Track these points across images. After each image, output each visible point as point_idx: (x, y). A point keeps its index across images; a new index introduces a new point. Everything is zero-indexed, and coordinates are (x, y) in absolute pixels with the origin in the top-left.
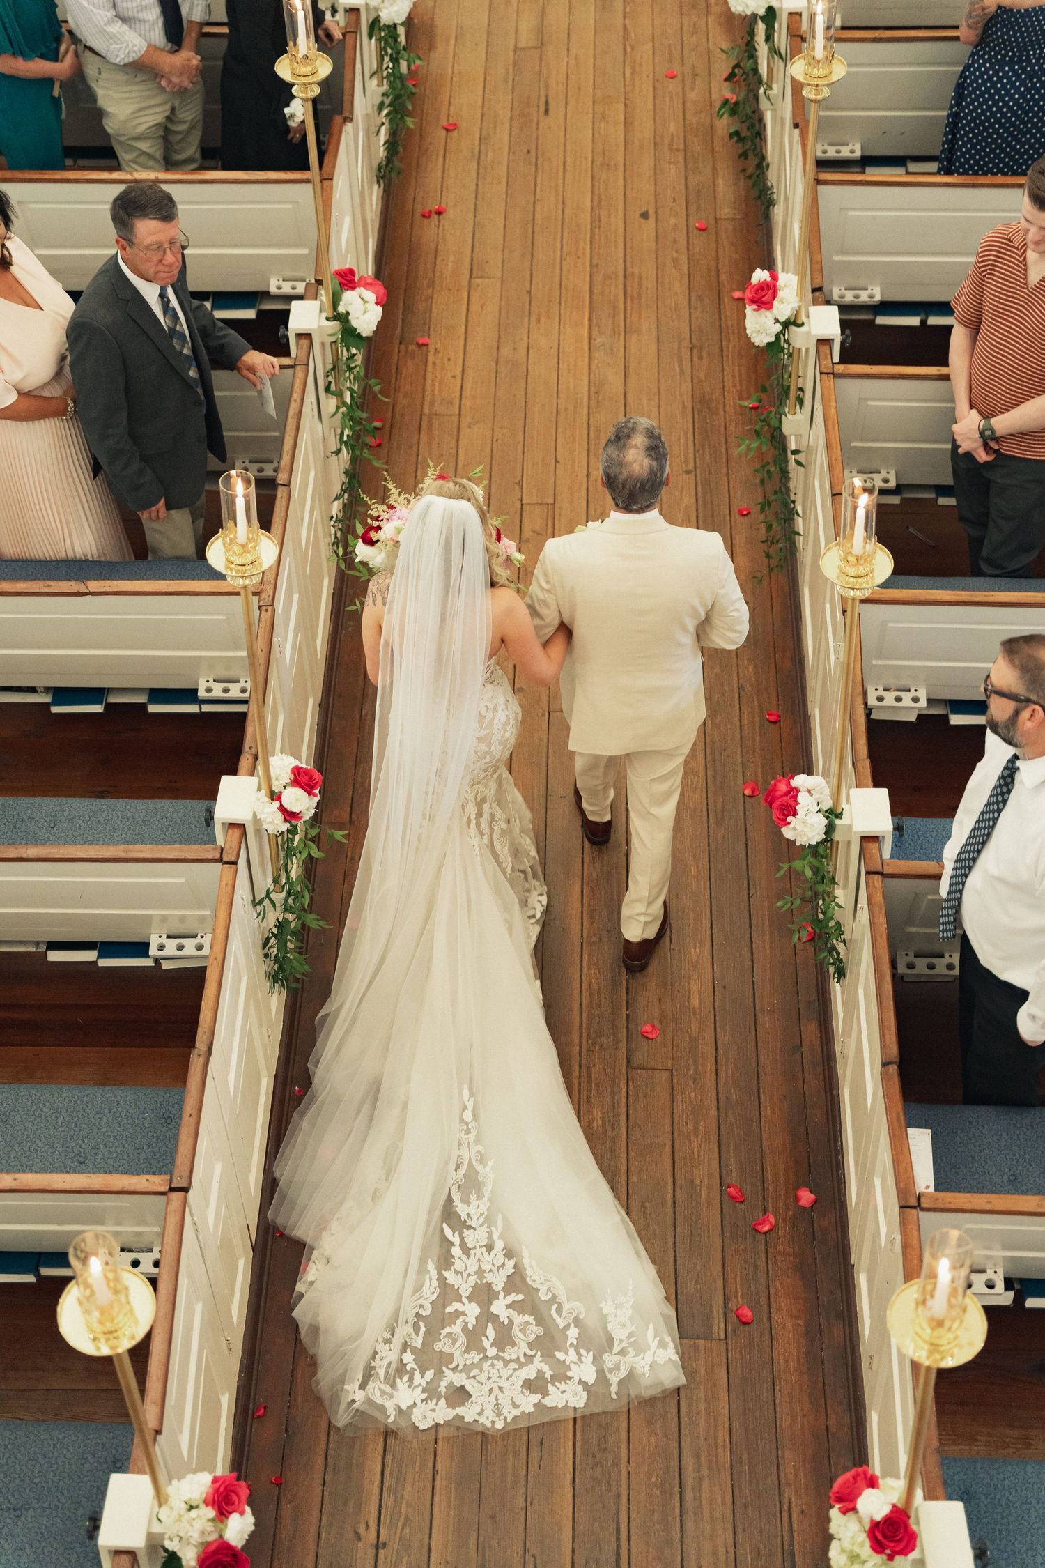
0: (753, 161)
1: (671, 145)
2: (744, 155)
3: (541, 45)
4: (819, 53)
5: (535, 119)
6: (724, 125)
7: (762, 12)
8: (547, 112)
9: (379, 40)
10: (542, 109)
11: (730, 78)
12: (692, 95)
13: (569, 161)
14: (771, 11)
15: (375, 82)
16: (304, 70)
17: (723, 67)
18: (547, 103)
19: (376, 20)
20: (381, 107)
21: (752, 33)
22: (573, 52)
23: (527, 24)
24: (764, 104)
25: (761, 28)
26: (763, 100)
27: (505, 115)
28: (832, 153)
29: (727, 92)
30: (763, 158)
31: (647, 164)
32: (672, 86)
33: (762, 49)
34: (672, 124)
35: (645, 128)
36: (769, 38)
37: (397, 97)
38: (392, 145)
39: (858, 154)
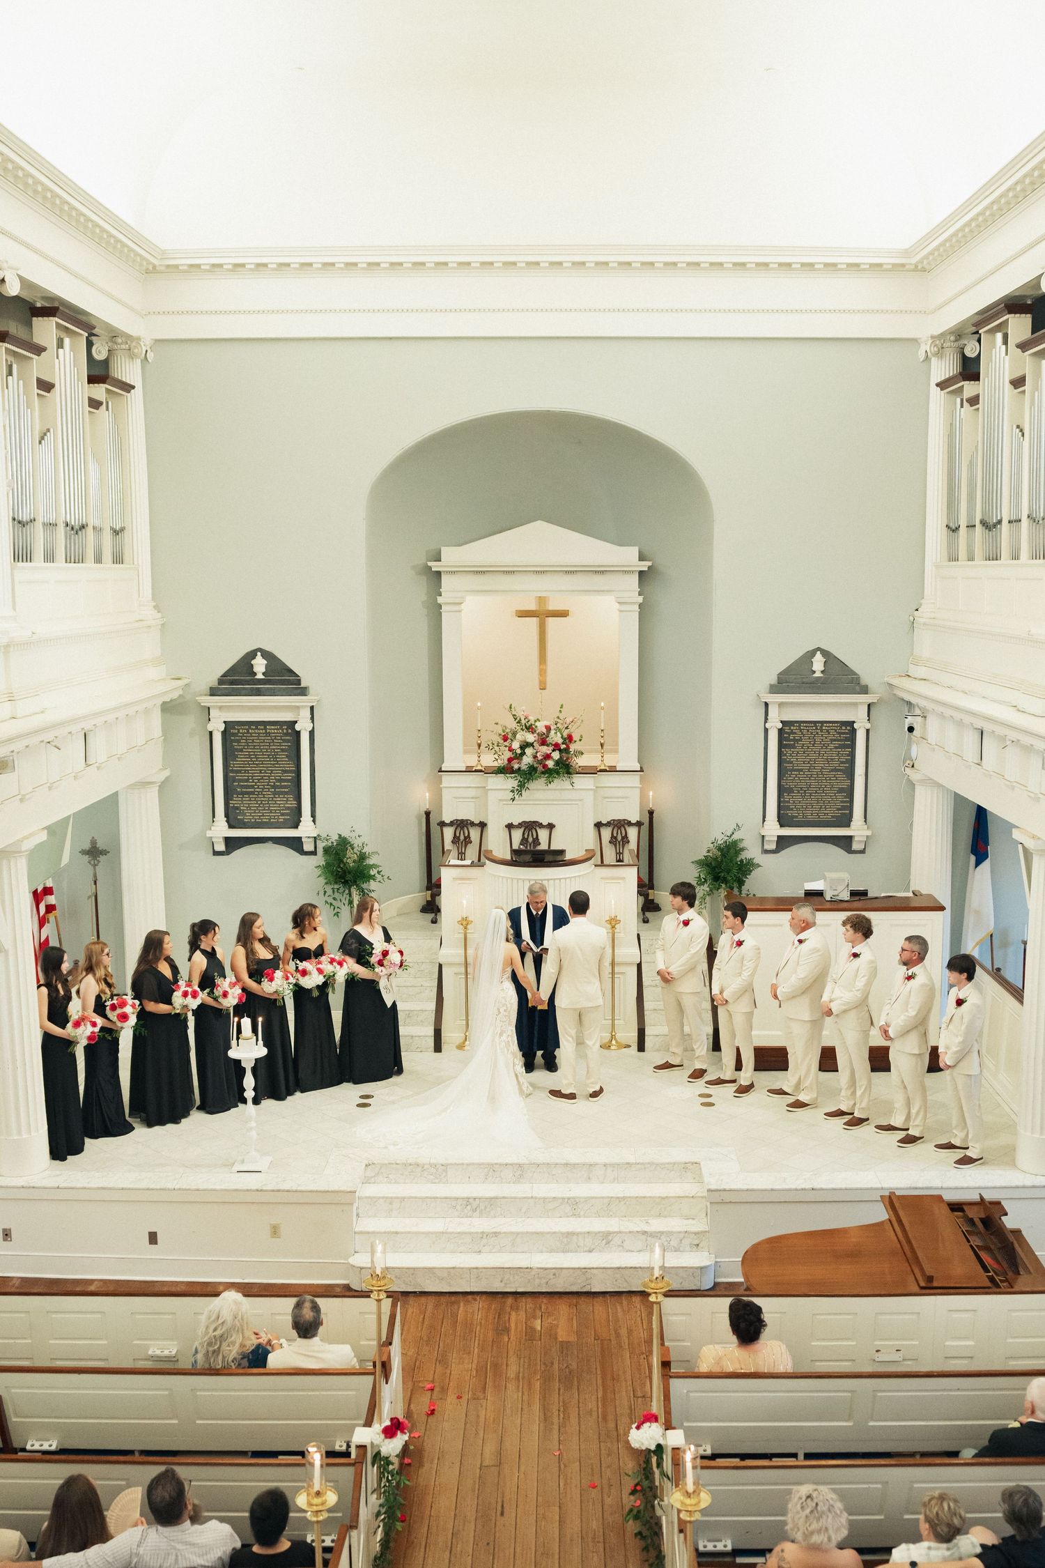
0: (653, 1553)
1: (594, 1538)
2: (646, 1549)
3: (500, 1464)
4: (690, 1487)
5: (494, 1519)
6: (632, 1526)
7: (653, 1448)
8: (502, 1514)
9: (379, 1468)
10: (499, 1513)
11: (633, 1492)
12: (608, 1501)
13: (518, 1550)
14: (659, 1447)
15: (375, 1496)
16: (316, 1501)
17: (629, 1484)
18: (503, 1506)
19: (379, 1453)
20: (378, 1514)
21: (648, 1462)
22: (523, 1468)
23: (490, 1449)
24: (659, 1512)
25: (654, 1460)
26: (657, 1507)
27: (471, 1515)
28: (710, 1547)
29: (630, 1501)
30: (660, 1551)
31: (577, 1551)
32: (594, 1493)
33: (657, 1472)
34: (594, 1522)
35: (574, 1525)
36: (659, 1465)
37: (390, 1508)
38: (385, 1543)
39: (729, 1548)
